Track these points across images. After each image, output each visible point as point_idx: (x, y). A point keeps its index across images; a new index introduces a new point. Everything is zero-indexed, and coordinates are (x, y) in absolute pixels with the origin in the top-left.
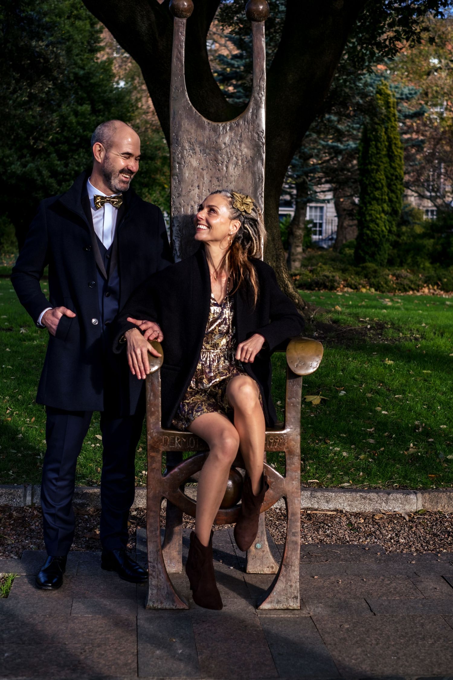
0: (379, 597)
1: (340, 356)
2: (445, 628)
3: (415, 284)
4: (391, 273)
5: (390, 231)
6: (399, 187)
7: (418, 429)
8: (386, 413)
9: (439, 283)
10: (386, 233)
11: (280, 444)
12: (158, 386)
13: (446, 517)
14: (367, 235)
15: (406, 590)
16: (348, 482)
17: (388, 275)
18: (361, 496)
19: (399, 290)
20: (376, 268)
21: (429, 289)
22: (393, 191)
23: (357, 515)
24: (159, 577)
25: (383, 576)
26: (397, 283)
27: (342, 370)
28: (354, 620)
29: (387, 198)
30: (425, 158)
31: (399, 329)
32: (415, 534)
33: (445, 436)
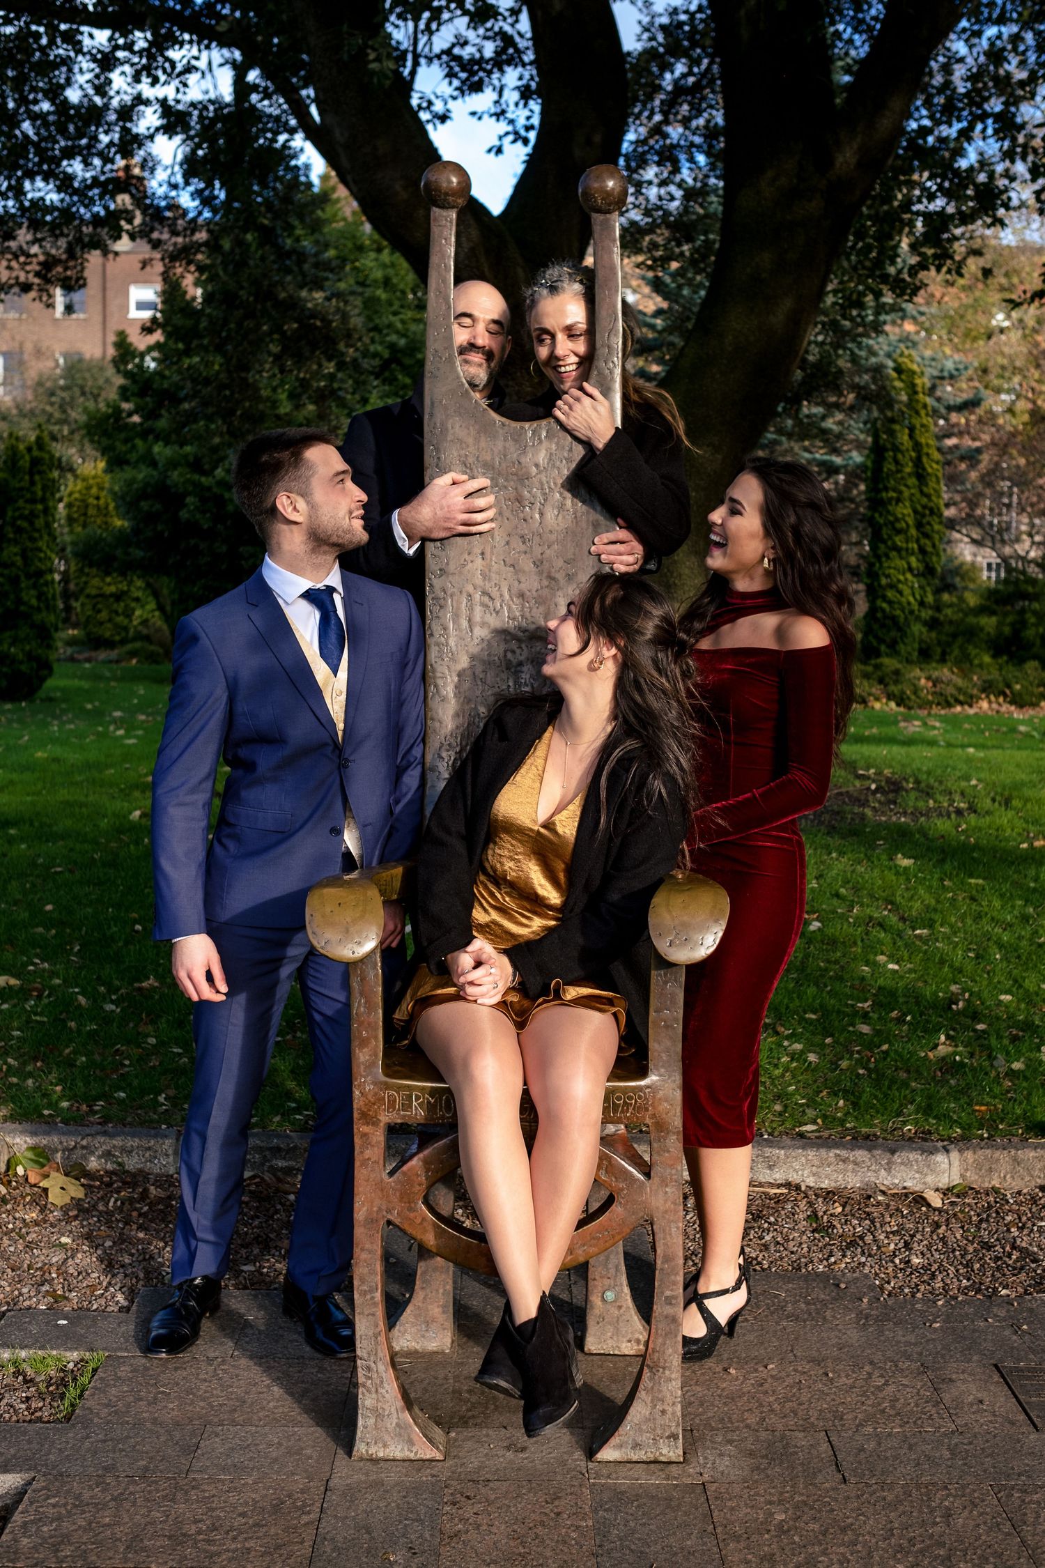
0: (858, 1426)
1: (815, 849)
2: (998, 1524)
3: (965, 694)
4: (923, 675)
5: (922, 604)
6: (937, 527)
7: (957, 1004)
8: (896, 967)
9: (1008, 692)
10: (915, 607)
11: (638, 1109)
12: (376, 983)
13: (1007, 1202)
14: (883, 610)
15: (917, 1405)
16: (814, 1122)
17: (919, 679)
18: (837, 1155)
19: (938, 704)
20: (899, 666)
21: (990, 702)
22: (926, 536)
23: (829, 1195)
24: (380, 1390)
25: (871, 1363)
26: (934, 693)
27: (817, 878)
28: (797, 1498)
29: (915, 546)
30: (982, 478)
31: (928, 793)
32: (945, 1244)
33: (1009, 1018)
